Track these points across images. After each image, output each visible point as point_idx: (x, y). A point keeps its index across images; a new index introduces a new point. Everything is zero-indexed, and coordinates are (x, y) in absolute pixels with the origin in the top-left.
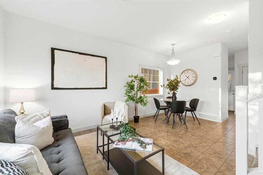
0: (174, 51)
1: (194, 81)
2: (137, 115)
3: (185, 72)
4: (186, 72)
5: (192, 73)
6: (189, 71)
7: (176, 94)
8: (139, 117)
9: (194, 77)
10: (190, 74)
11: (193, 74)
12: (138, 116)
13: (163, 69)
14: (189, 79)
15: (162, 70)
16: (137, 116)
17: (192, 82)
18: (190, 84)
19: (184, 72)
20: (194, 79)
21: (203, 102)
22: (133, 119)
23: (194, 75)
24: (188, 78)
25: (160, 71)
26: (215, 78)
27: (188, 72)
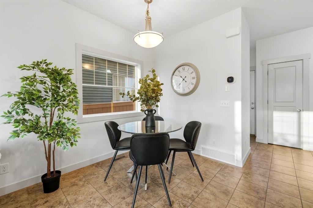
0: (150, 15)
1: (194, 85)
2: (52, 170)
3: (179, 69)
4: (181, 69)
5: (191, 70)
6: (186, 68)
7: (154, 112)
8: (59, 172)
9: (193, 78)
10: (187, 72)
11: (193, 72)
12: (56, 170)
13: (141, 63)
14: (186, 82)
15: (139, 66)
16: (52, 172)
17: (192, 87)
18: (187, 91)
19: (177, 70)
20: (194, 81)
21: (209, 126)
22: (40, 181)
23: (194, 75)
24: (184, 79)
25: (136, 67)
26: (230, 80)
27: (184, 69)
